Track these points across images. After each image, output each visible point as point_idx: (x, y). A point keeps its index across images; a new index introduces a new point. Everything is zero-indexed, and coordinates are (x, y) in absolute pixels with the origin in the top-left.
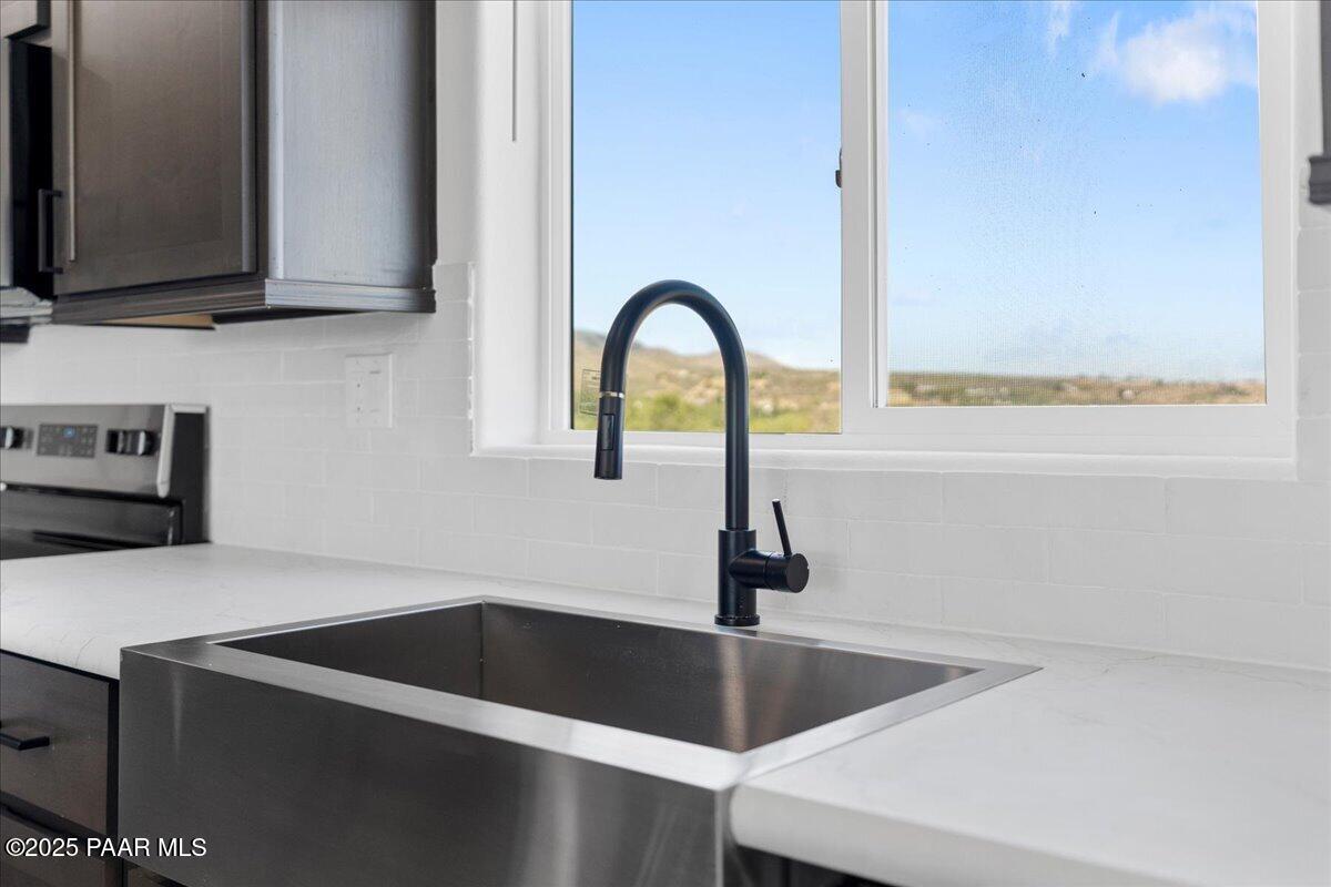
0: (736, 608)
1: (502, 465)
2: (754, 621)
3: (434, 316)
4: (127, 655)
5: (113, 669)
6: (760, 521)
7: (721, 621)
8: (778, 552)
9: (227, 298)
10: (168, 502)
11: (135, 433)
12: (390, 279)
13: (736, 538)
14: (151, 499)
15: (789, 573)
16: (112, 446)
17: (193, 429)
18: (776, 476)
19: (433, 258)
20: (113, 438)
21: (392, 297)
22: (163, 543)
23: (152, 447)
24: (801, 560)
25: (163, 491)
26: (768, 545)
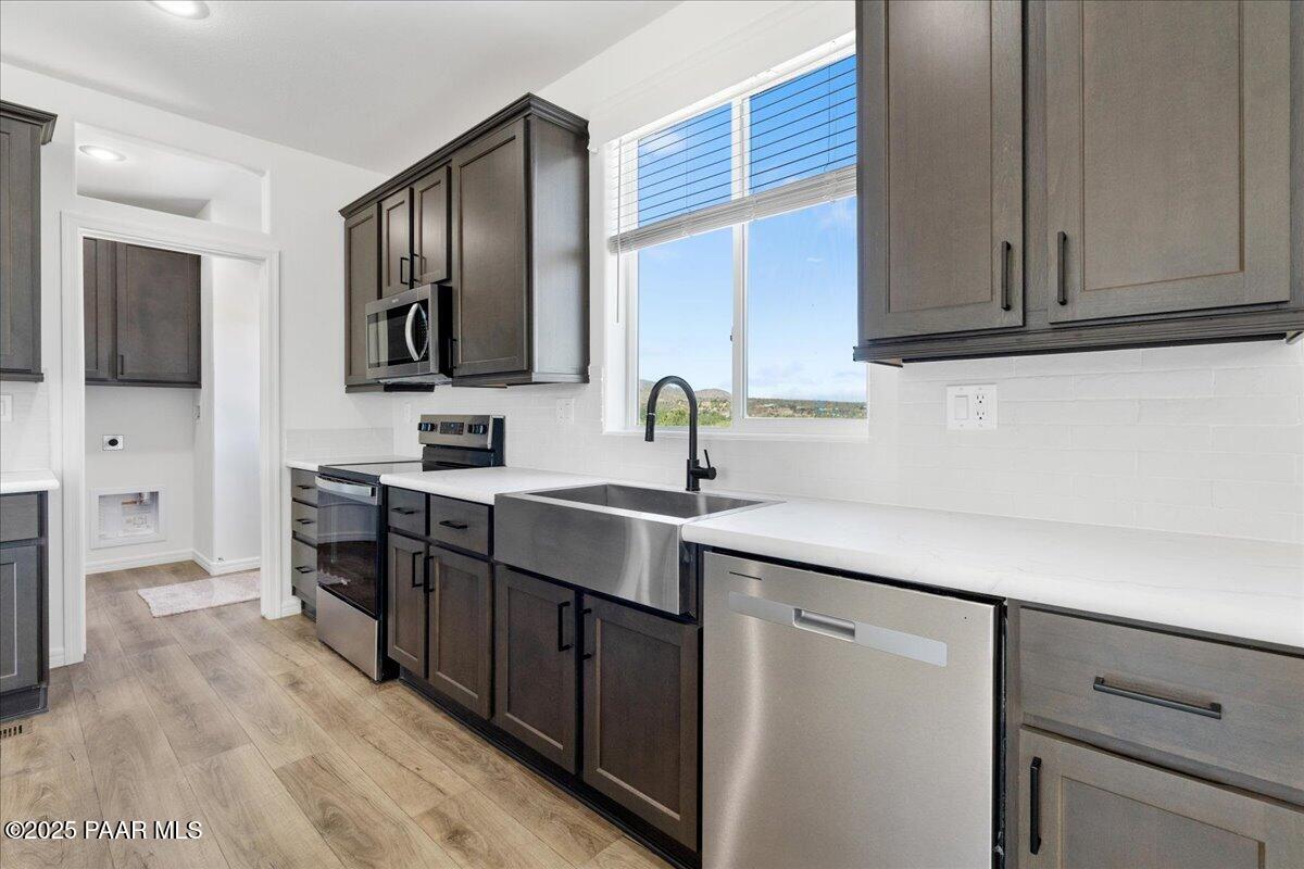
0: (693, 484)
1: (612, 438)
2: (698, 489)
3: (589, 385)
4: (498, 497)
5: (492, 502)
6: (700, 456)
7: (687, 490)
8: (706, 467)
9: (518, 378)
10: (492, 451)
11: (479, 426)
12: (574, 371)
13: (693, 462)
14: (485, 450)
15: (710, 474)
16: (470, 431)
17: (499, 424)
18: (708, 441)
19: (588, 364)
20: (470, 426)
21: (575, 378)
22: (489, 466)
23: (485, 430)
24: (714, 469)
25: (489, 447)
26: (703, 464)
